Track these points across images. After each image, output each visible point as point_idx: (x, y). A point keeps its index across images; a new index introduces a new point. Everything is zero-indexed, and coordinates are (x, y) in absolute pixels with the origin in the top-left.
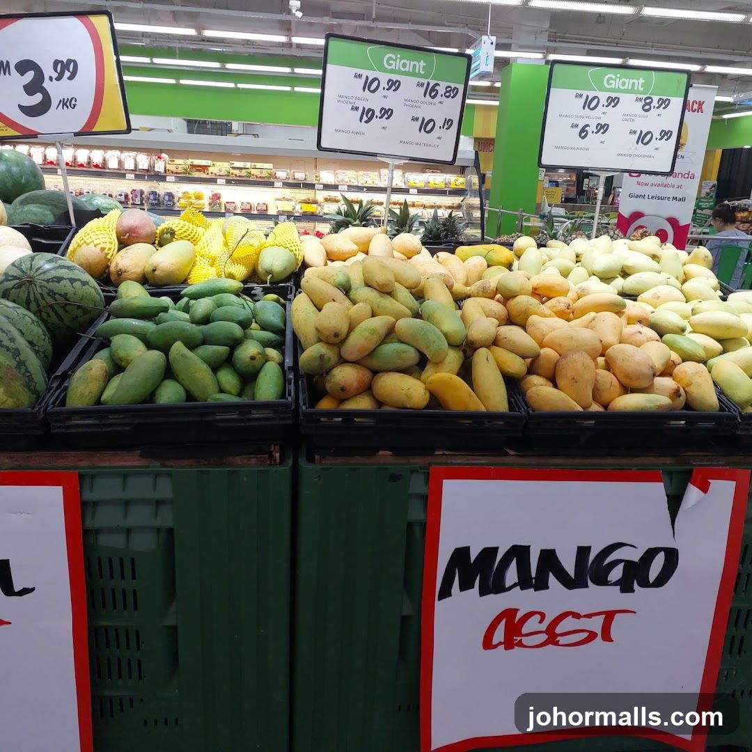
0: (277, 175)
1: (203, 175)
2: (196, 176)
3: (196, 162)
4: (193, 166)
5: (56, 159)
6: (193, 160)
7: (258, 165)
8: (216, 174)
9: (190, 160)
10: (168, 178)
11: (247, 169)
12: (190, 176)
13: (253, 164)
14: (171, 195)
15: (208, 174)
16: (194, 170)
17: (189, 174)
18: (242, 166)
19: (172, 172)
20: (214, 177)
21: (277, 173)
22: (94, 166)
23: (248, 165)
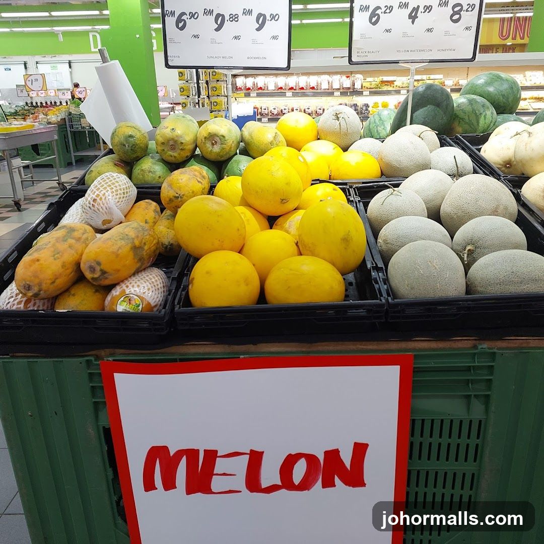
0: (445, 84)
1: (390, 88)
2: (385, 89)
3: (386, 78)
4: (383, 82)
5: (284, 85)
6: (383, 77)
7: (432, 77)
8: (399, 87)
9: (381, 78)
10: (365, 93)
11: (423, 80)
12: (380, 90)
13: (428, 76)
14: (367, 106)
15: (393, 87)
16: (383, 85)
17: (380, 88)
18: (420, 79)
19: (367, 88)
20: (398, 89)
21: (446, 82)
22: (311, 88)
23: (424, 77)
